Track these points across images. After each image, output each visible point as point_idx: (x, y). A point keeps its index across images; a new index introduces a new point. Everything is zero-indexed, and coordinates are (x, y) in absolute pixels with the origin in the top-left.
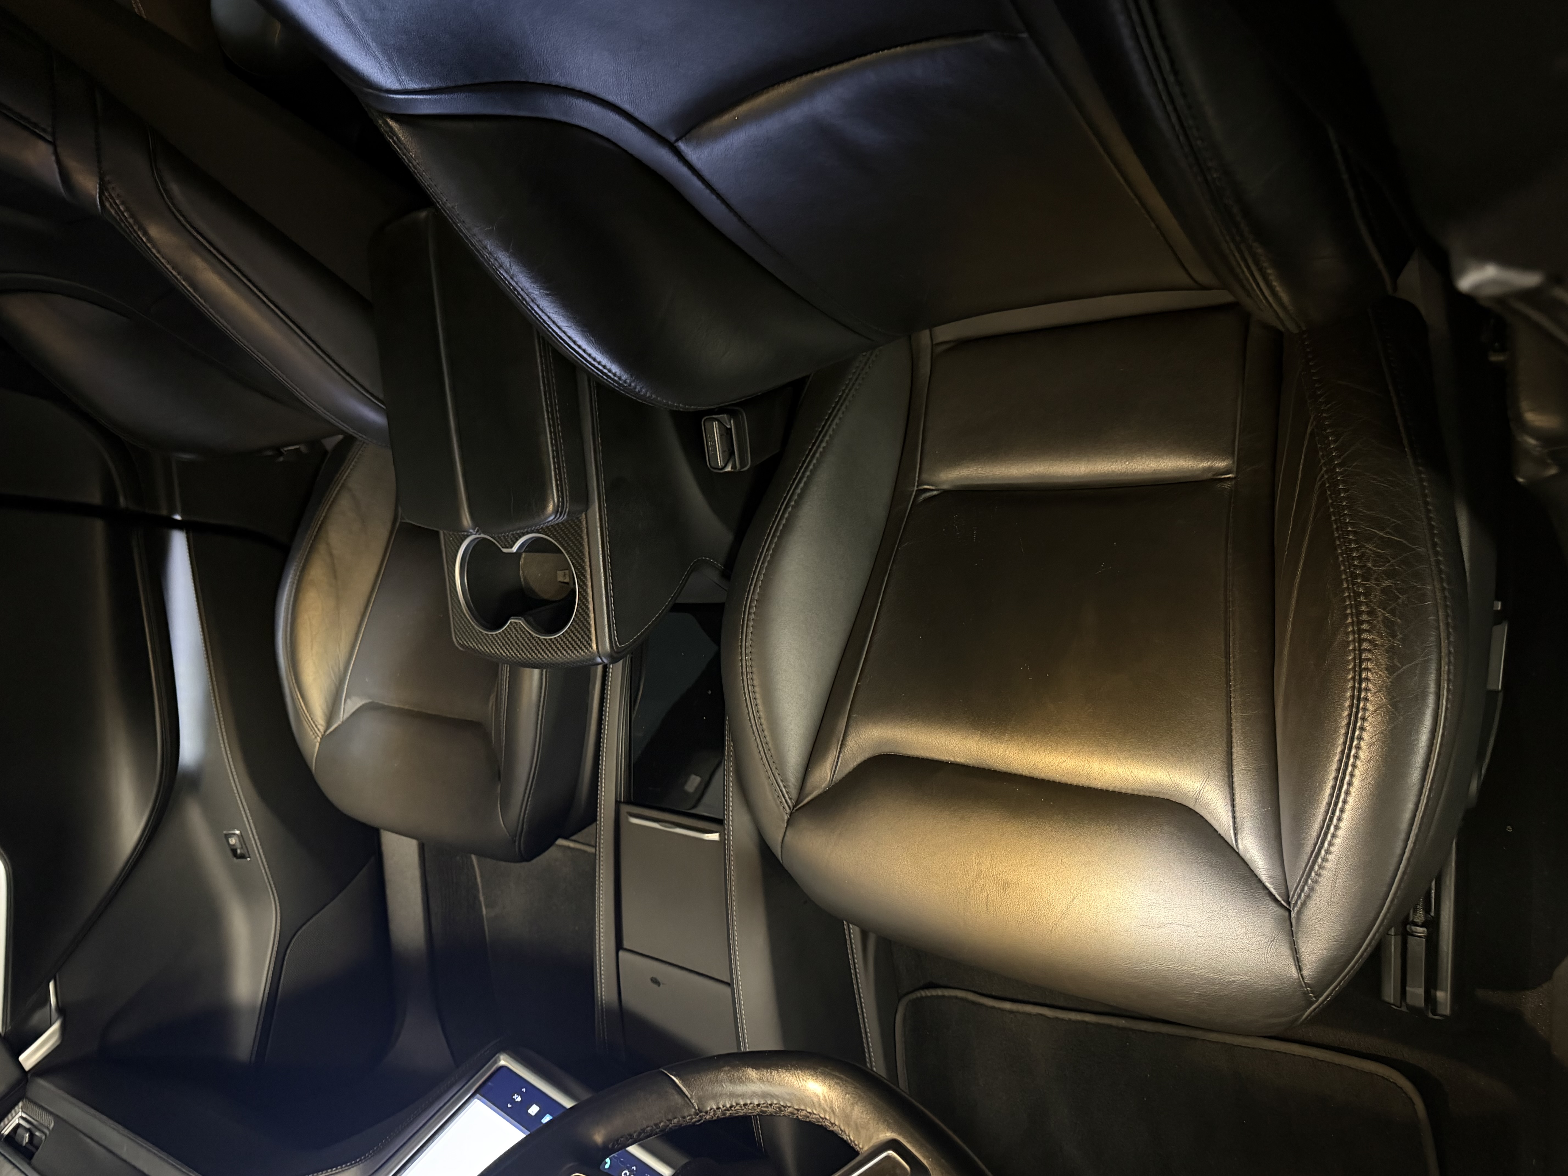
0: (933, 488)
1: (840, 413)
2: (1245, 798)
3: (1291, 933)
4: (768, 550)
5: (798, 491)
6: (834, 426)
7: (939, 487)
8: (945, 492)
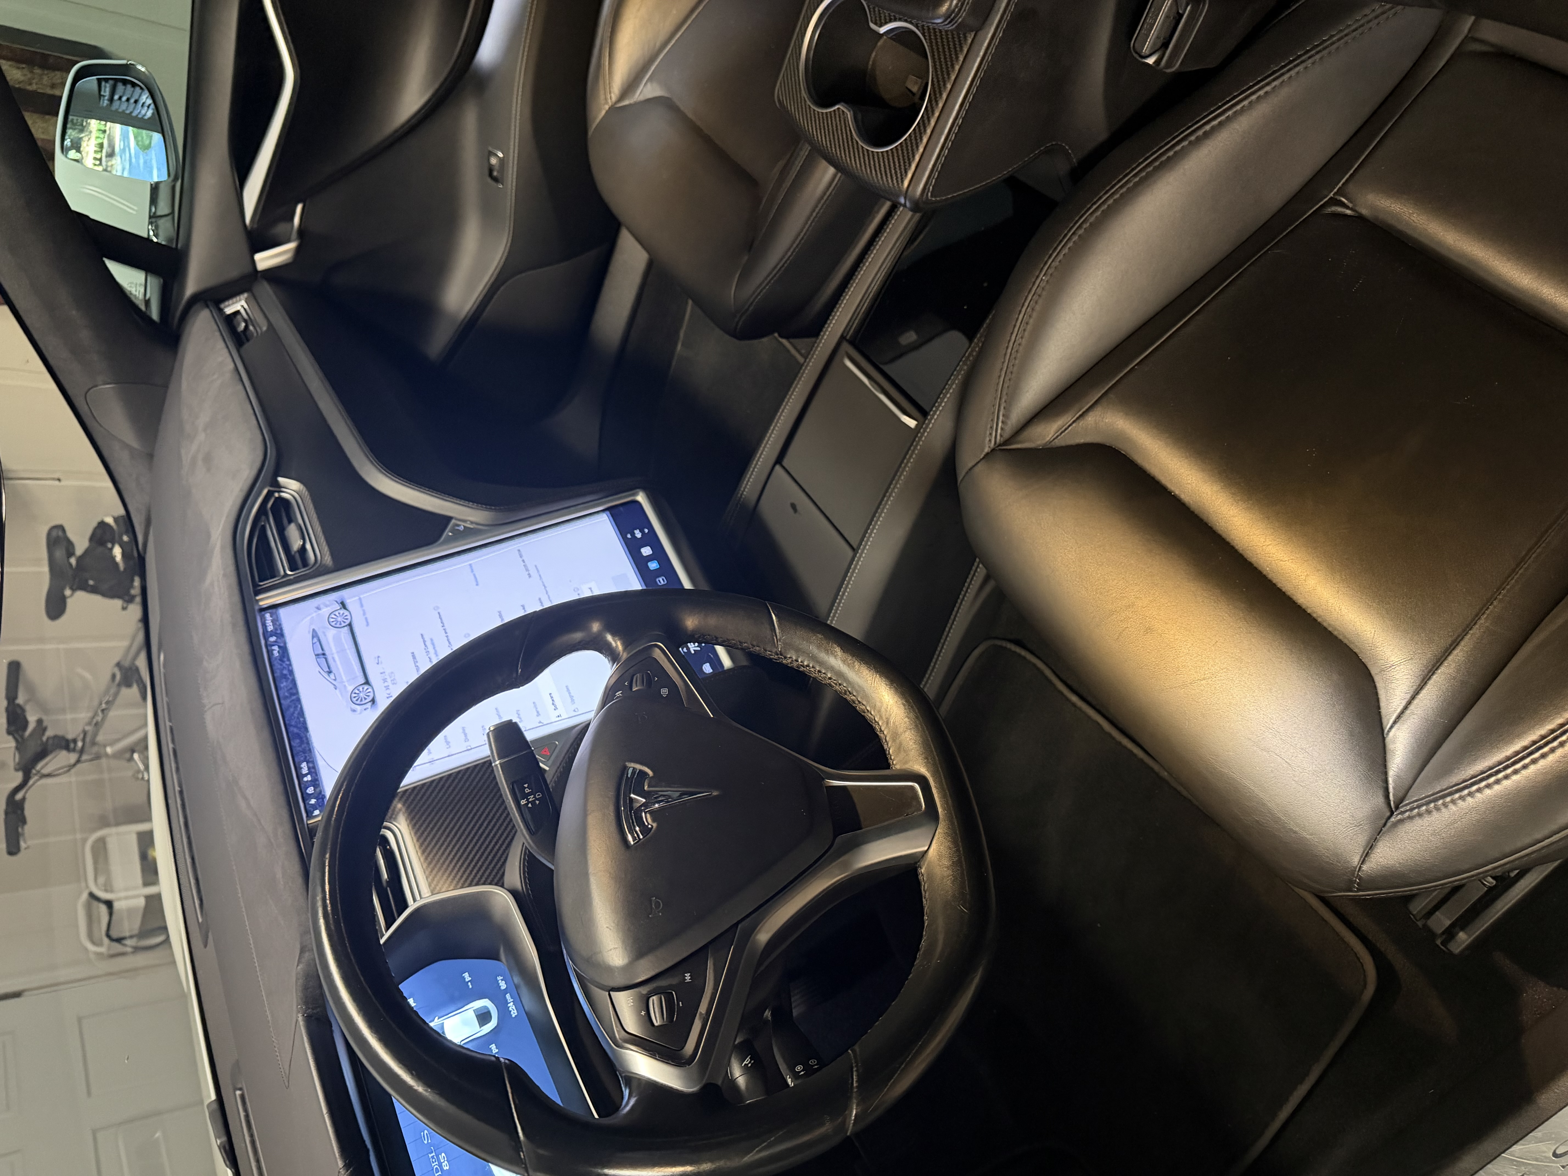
0: (1350, 205)
1: (1310, 61)
2: (1429, 698)
3: (1379, 830)
4: (1135, 175)
5: (1208, 128)
6: (1293, 73)
7: (1357, 208)
8: (1360, 218)
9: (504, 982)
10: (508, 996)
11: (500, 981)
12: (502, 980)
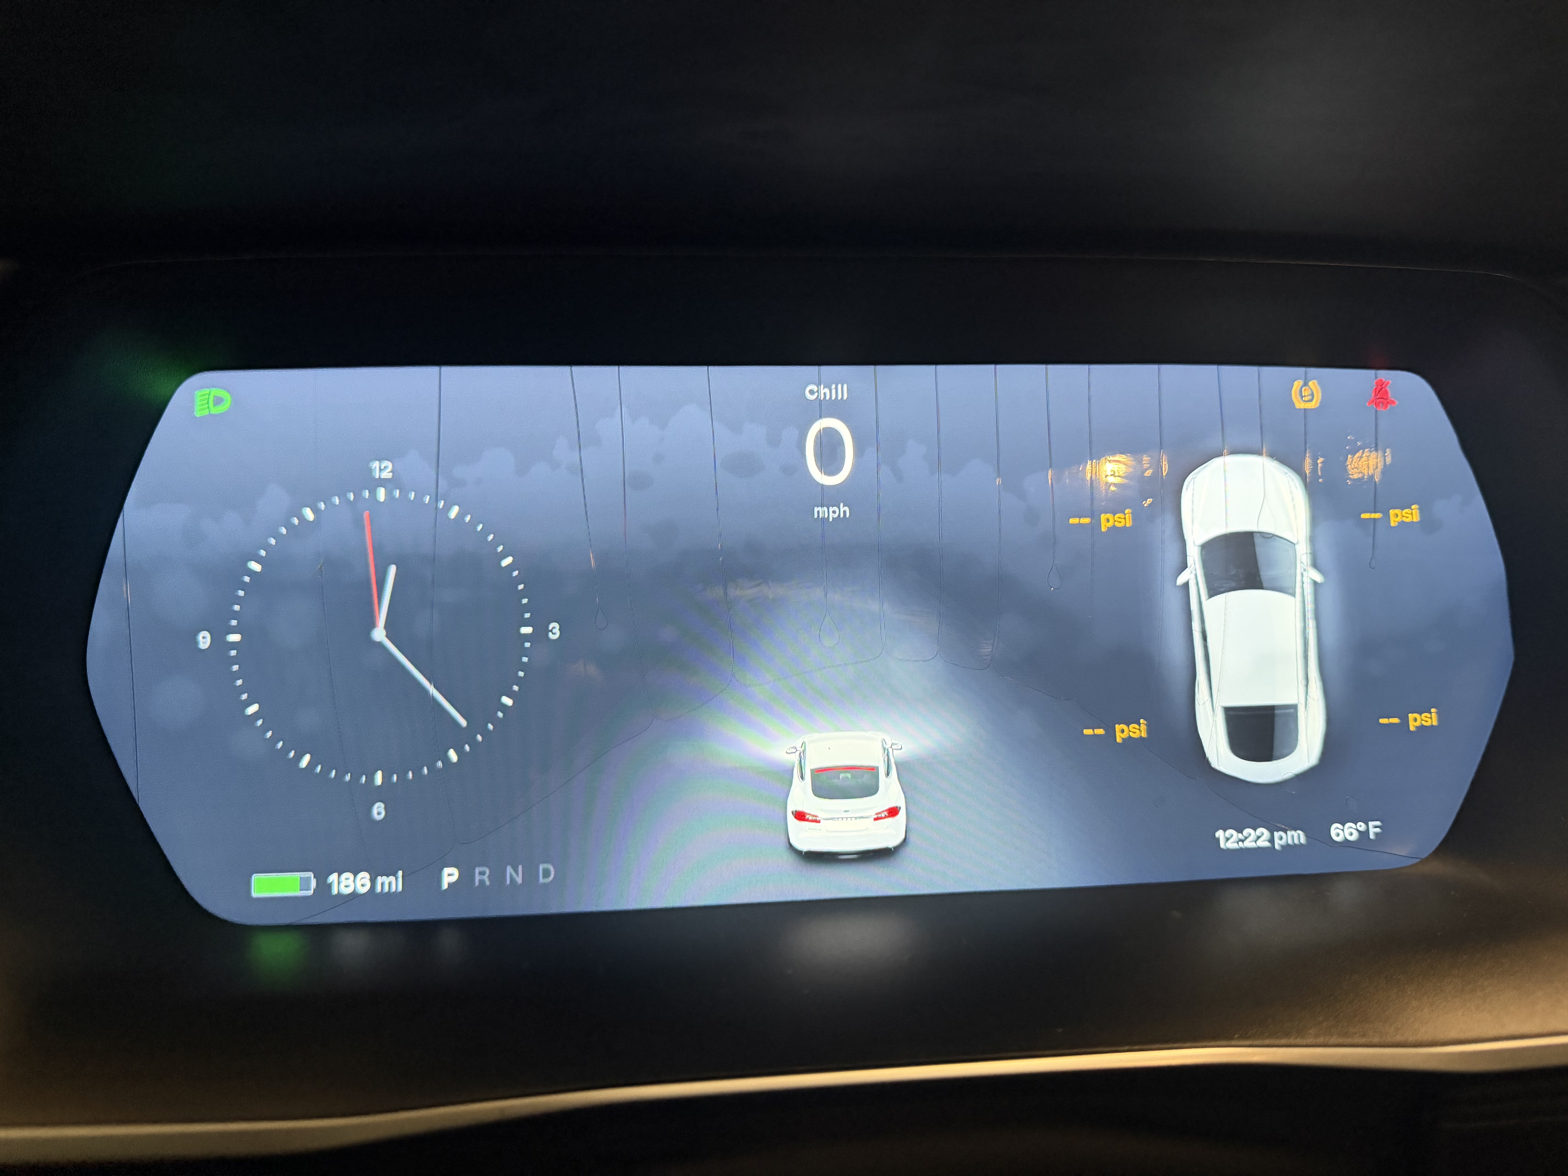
9: (1354, 837)
10: (1297, 837)
11: (1361, 826)
12: (1364, 835)
